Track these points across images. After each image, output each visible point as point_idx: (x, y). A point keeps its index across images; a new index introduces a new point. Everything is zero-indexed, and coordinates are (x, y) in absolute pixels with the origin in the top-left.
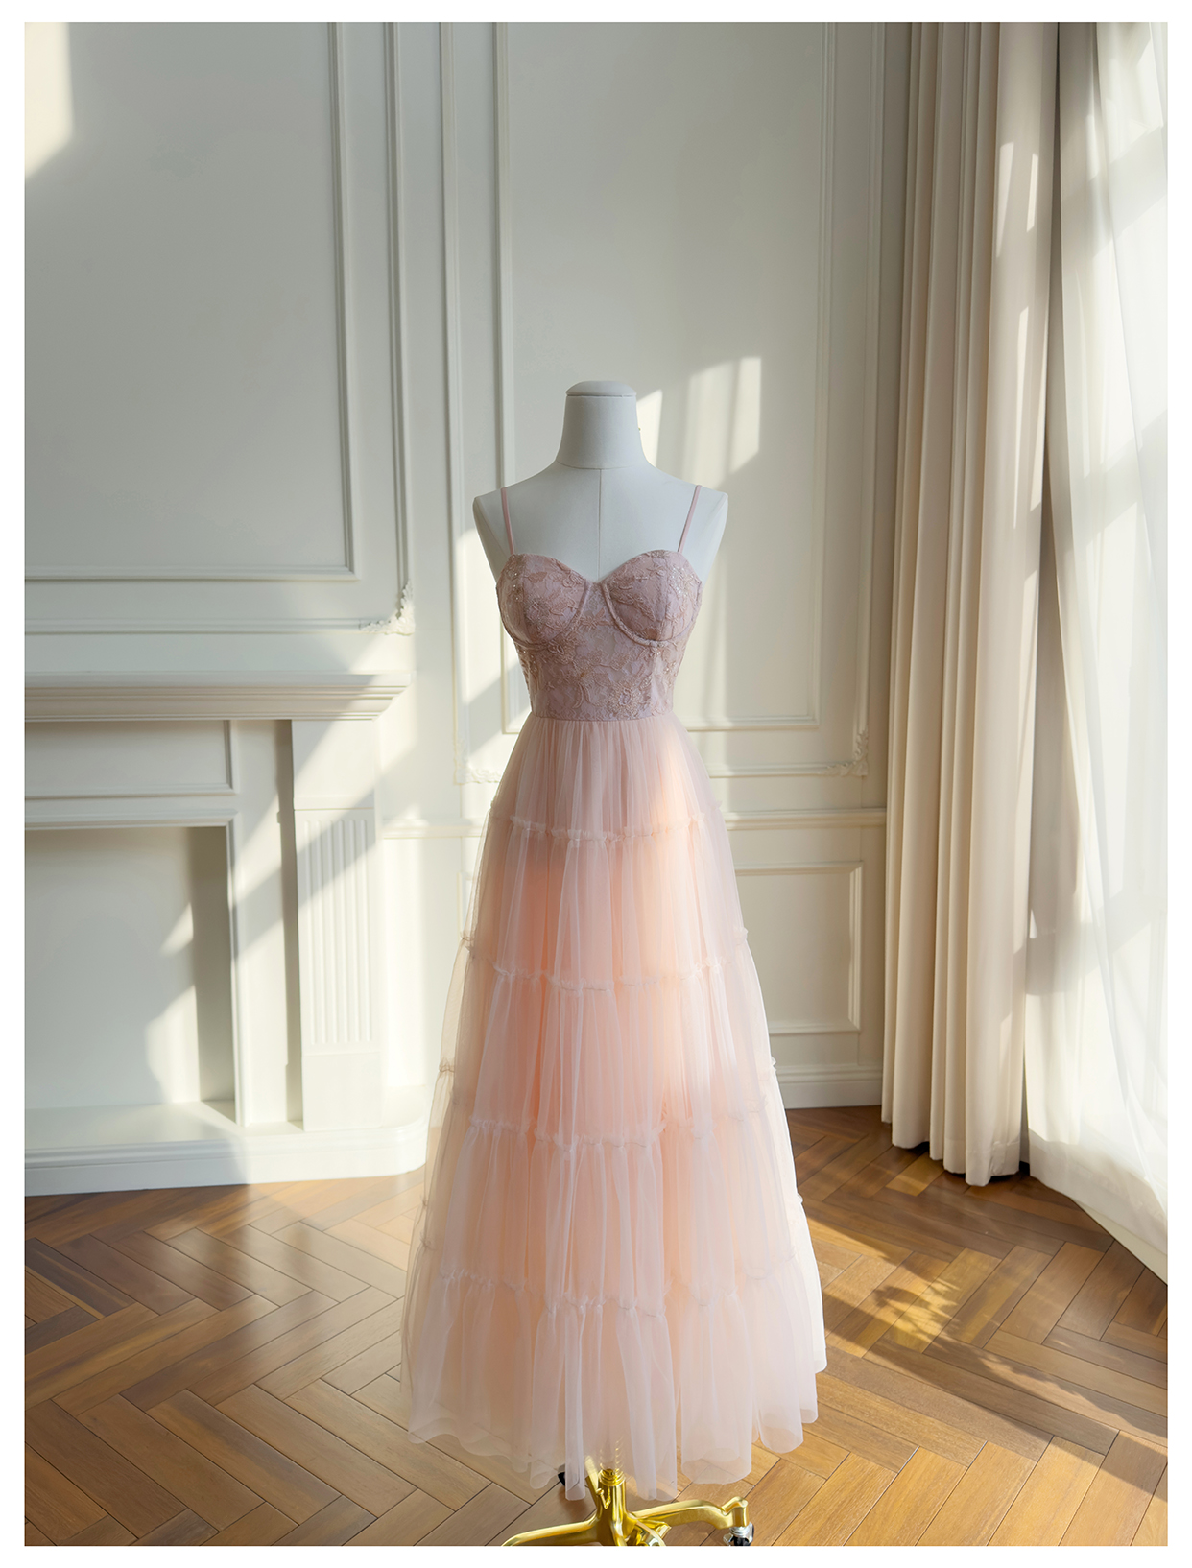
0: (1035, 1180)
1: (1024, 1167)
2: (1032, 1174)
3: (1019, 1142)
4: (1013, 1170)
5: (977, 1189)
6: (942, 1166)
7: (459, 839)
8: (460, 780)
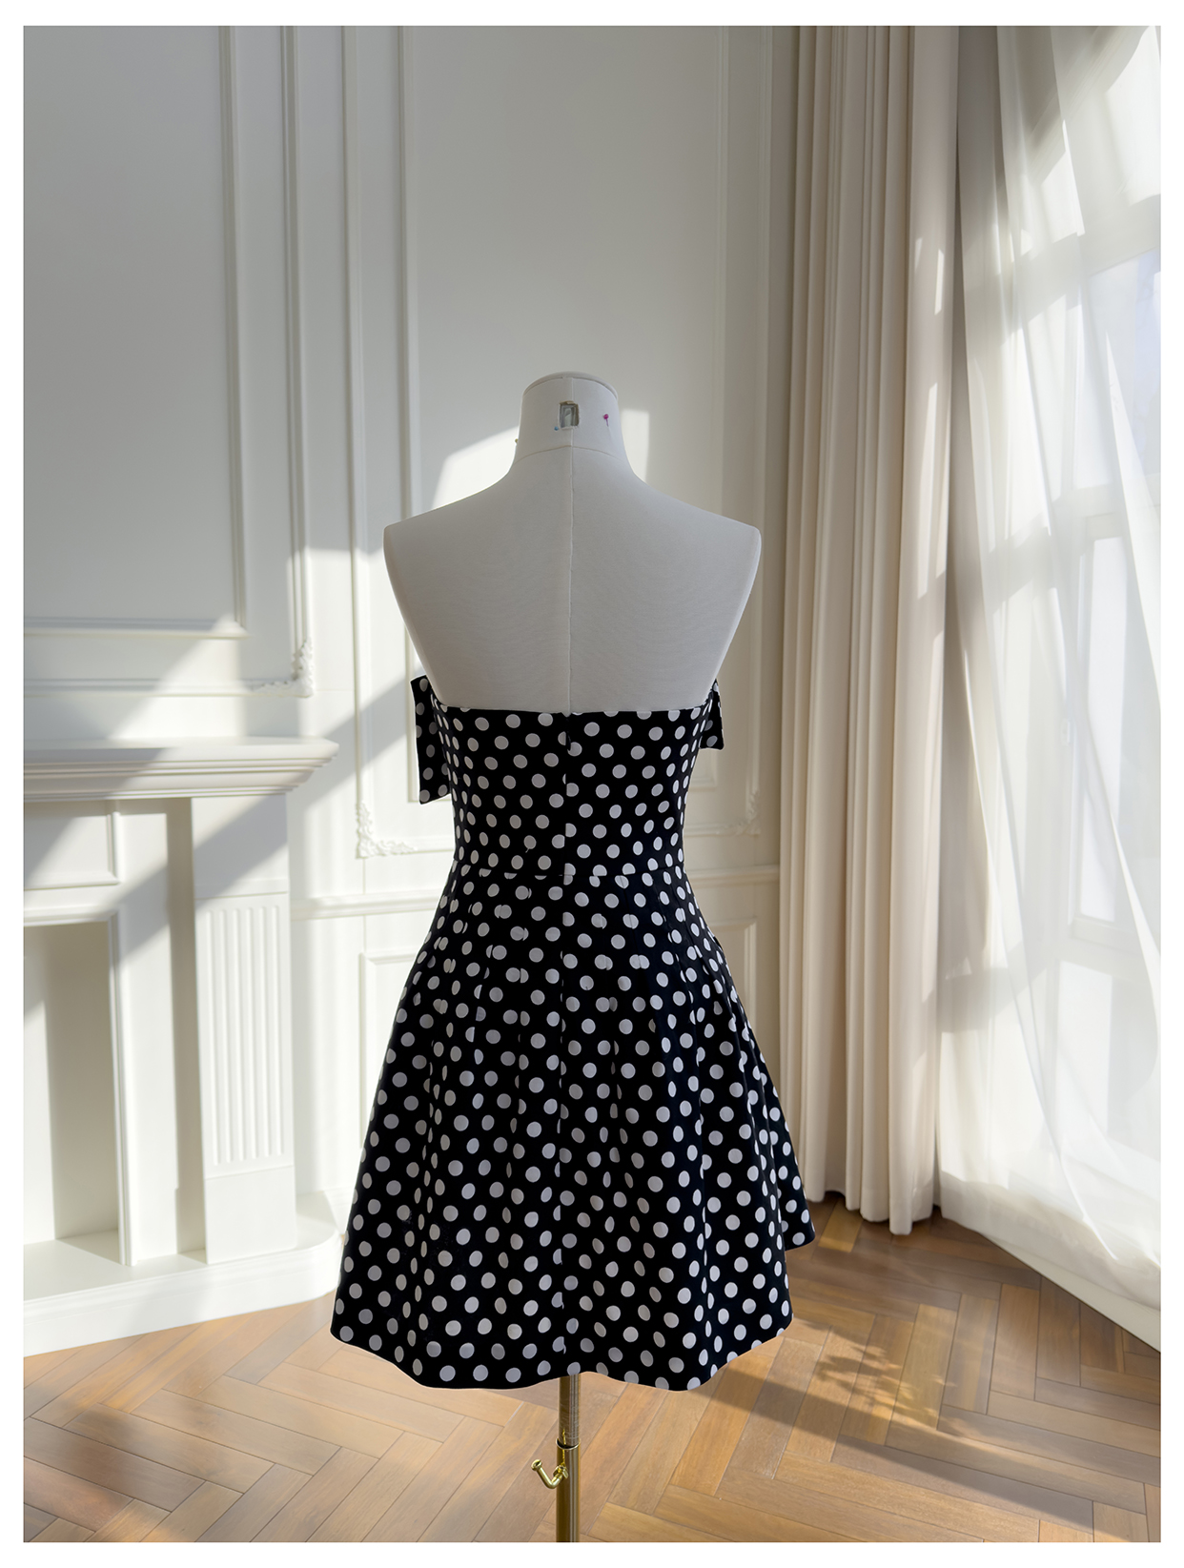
0: (946, 1221)
1: (936, 1209)
2: (946, 1213)
3: (932, 1186)
4: (927, 1214)
5: (901, 1238)
6: (860, 1215)
7: (361, 918)
8: (363, 853)
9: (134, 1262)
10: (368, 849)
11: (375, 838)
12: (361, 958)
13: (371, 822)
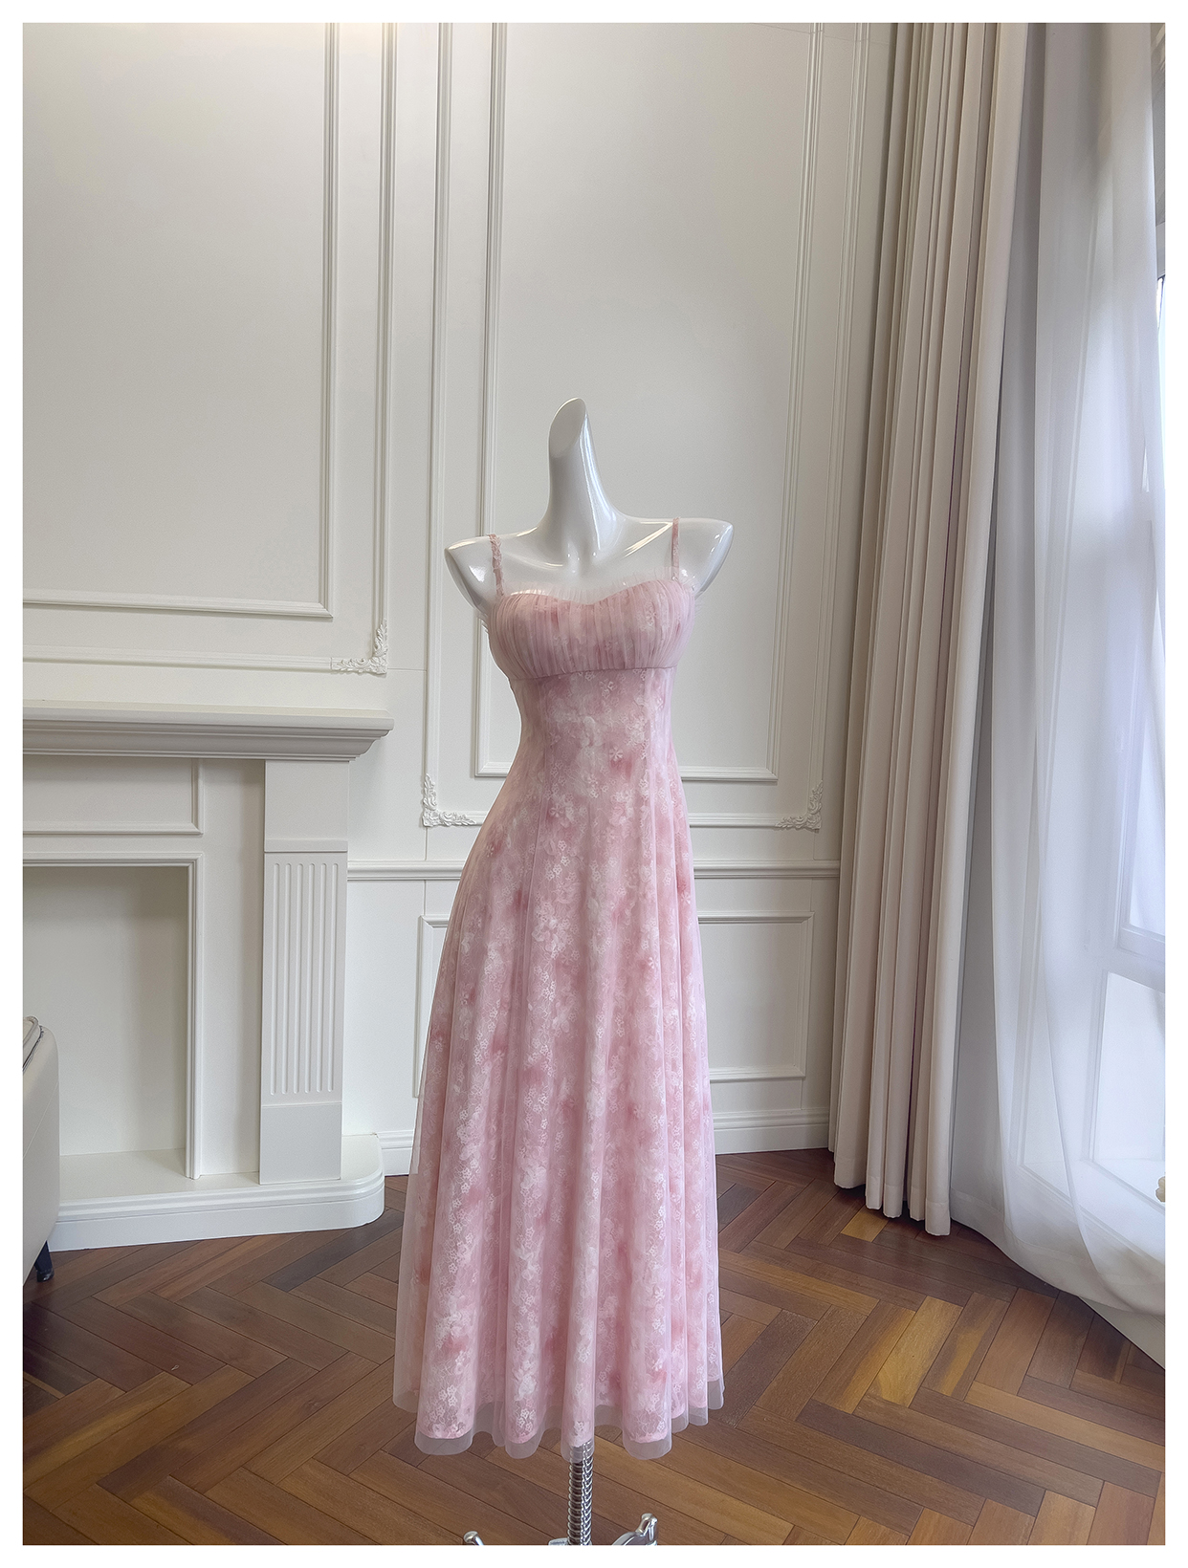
5: (936, 1239)
7: (423, 883)
8: (428, 824)
9: (196, 1177)
10: (430, 819)
11: (439, 810)
12: (420, 919)
13: (434, 794)
